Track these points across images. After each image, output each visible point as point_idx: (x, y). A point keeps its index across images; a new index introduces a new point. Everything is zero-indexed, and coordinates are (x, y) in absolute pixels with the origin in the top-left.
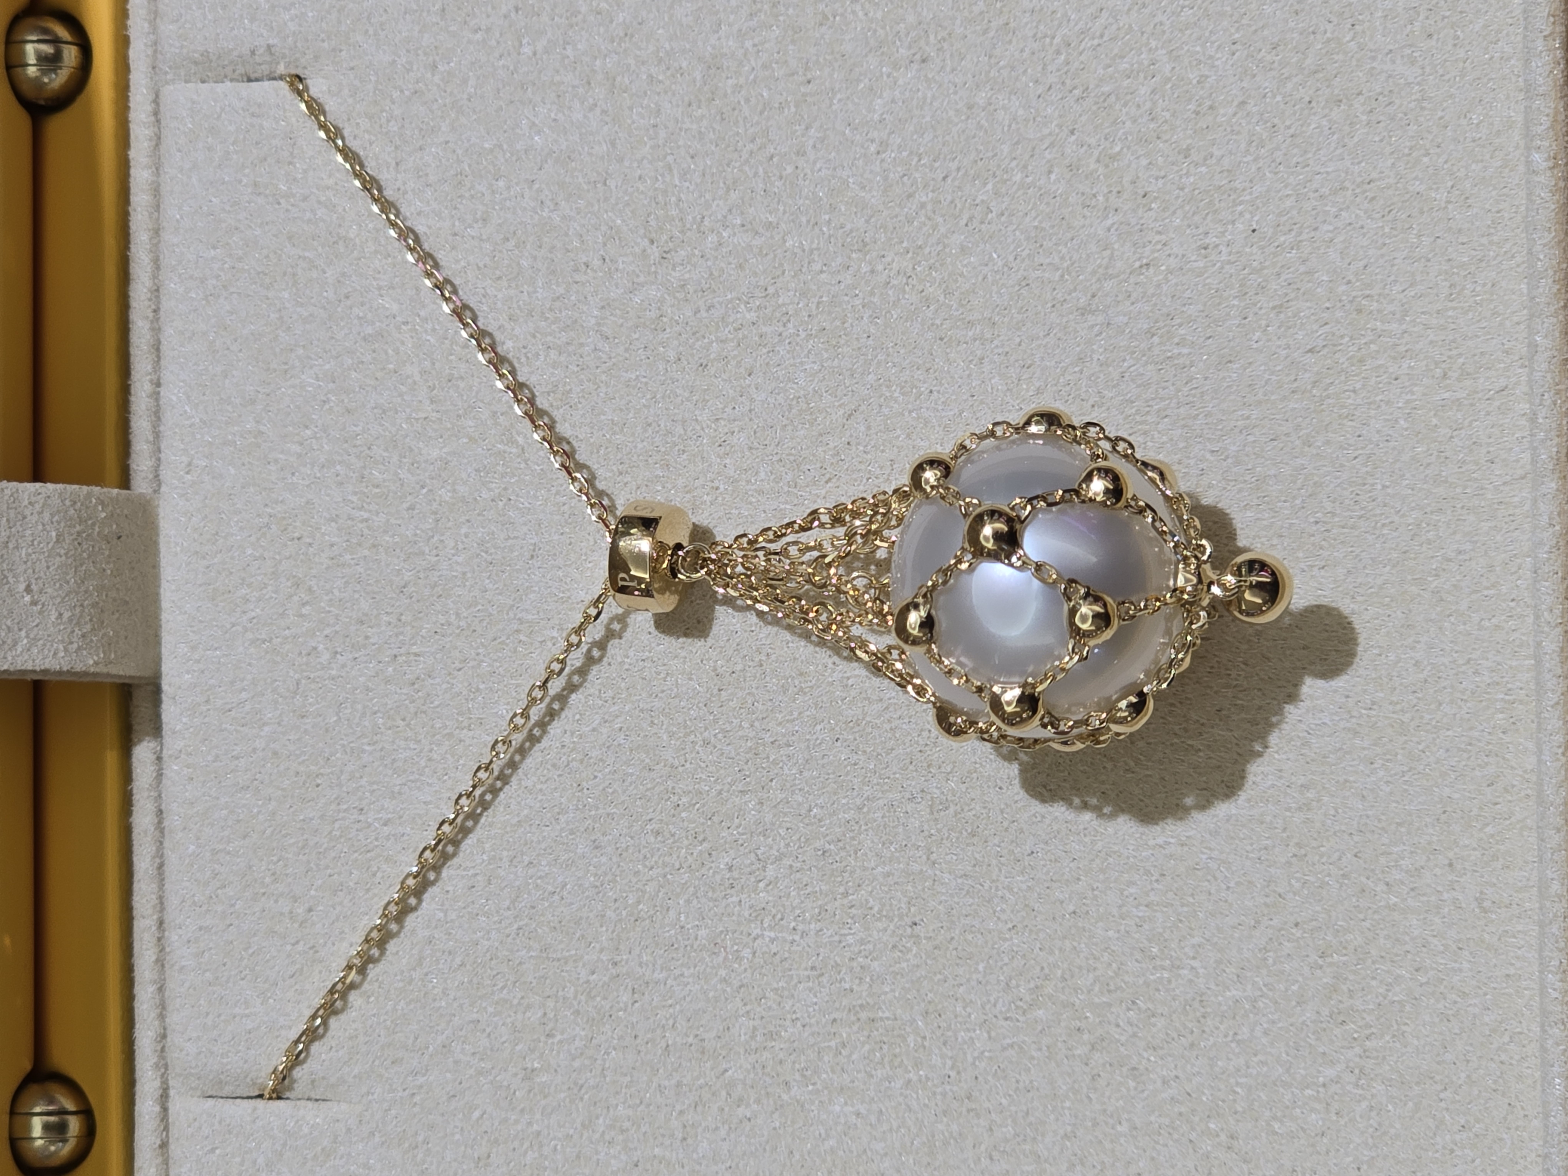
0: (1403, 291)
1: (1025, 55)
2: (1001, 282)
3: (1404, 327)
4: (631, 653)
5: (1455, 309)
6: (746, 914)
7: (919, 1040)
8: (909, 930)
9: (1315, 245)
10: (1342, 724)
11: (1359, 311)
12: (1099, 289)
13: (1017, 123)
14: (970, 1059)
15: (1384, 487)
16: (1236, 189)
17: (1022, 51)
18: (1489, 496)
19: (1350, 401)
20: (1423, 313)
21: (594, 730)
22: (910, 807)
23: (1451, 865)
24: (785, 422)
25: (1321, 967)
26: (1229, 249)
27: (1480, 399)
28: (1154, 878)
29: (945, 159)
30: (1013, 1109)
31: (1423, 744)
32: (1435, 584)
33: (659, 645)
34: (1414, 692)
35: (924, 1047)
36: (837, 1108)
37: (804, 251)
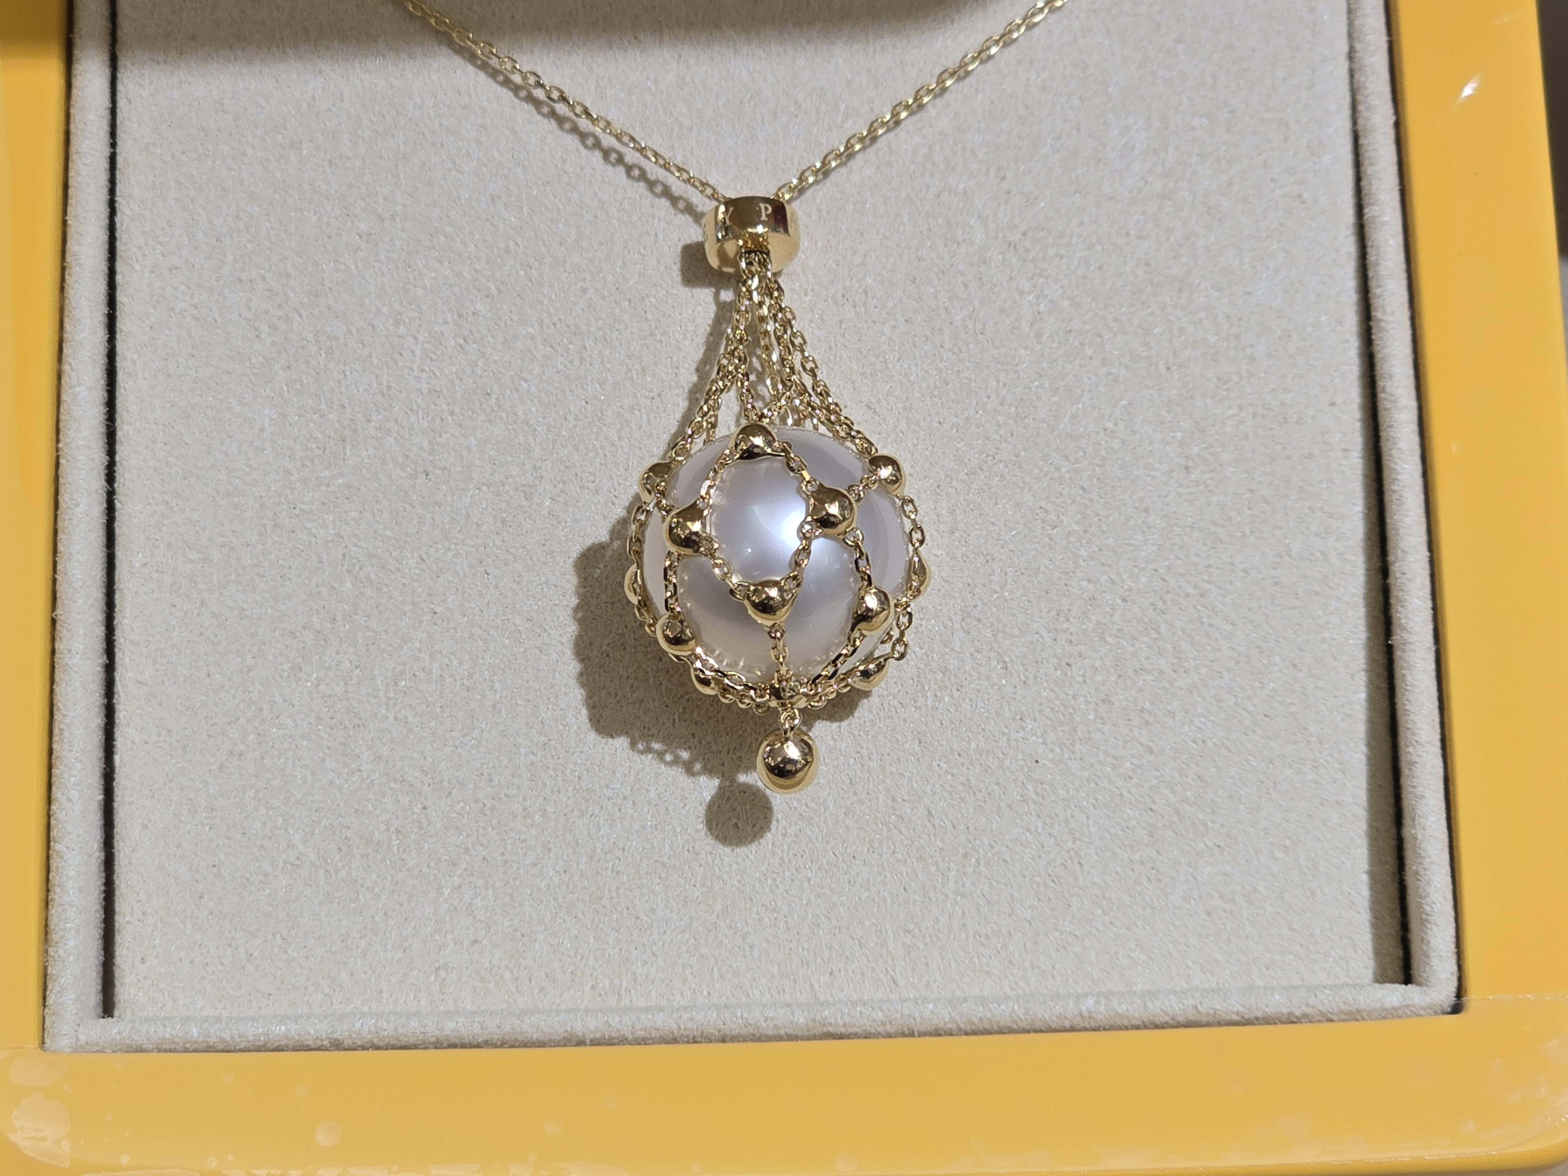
0: (983, 895)
1: (1194, 559)
2: (990, 538)
3: (951, 895)
4: (662, 224)
5: (967, 939)
6: (437, 329)
7: (327, 481)
8: (421, 469)
9: (1025, 817)
10: (600, 845)
11: (965, 855)
12: (984, 625)
13: (1132, 551)
14: (309, 525)
15: (809, 879)
16: (1074, 746)
17: (1197, 555)
18: (801, 972)
19: (885, 849)
20: (963, 912)
21: (596, 194)
22: (528, 467)
23: (476, 941)
24: (864, 353)
25: (387, 830)
26: (1020, 740)
27: (887, 963)
28: (465, 682)
29: (1100, 488)
30: (266, 564)
31: (582, 917)
32: (723, 925)
33: (669, 248)
34: (628, 909)
35: (320, 486)
36: (267, 412)
37: (1017, 365)
